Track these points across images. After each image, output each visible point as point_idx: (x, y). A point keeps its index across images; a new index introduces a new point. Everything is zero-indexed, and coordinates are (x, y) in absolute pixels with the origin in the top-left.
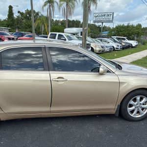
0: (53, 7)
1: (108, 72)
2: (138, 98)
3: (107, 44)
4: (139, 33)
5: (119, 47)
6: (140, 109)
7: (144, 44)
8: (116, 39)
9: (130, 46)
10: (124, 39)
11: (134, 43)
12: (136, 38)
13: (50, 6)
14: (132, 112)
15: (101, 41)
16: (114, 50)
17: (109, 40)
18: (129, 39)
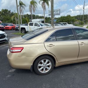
4: (74, 20)
10: (66, 24)
13: (20, 7)
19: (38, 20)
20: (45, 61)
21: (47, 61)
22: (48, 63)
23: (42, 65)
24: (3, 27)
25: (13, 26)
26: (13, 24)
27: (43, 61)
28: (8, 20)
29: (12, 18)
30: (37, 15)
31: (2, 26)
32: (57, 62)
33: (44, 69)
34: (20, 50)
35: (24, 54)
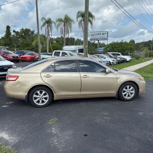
0: (51, 27)
1: (110, 72)
2: (128, 87)
3: (103, 60)
4: (132, 49)
5: (115, 62)
6: (130, 94)
7: (137, 58)
8: (111, 55)
9: (124, 61)
10: (119, 55)
11: (128, 58)
12: (129, 53)
13: (48, 26)
14: (125, 95)
15: (98, 56)
16: (110, 64)
17: (105, 56)
18: (123, 54)
19: (73, 47)
20: (41, 92)
21: (44, 92)
22: (45, 94)
23: (38, 96)
24: (17, 57)
25: (33, 56)
26: (34, 53)
27: (38, 92)
28: (28, 45)
29: (34, 44)
30: (78, 39)
31: (17, 55)
32: (55, 95)
33: (41, 101)
34: (15, 79)
35: (19, 83)
